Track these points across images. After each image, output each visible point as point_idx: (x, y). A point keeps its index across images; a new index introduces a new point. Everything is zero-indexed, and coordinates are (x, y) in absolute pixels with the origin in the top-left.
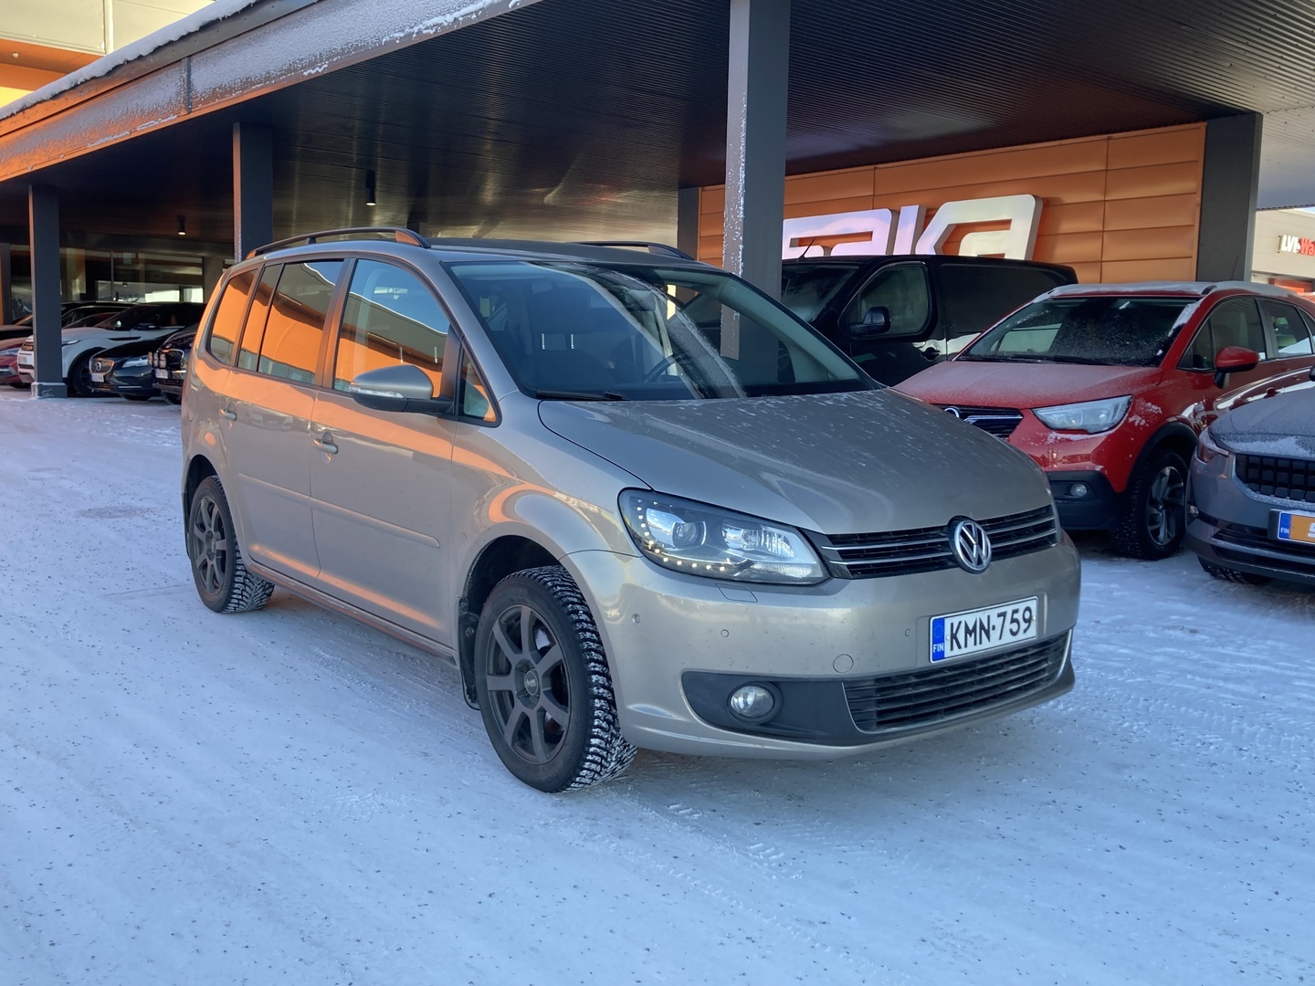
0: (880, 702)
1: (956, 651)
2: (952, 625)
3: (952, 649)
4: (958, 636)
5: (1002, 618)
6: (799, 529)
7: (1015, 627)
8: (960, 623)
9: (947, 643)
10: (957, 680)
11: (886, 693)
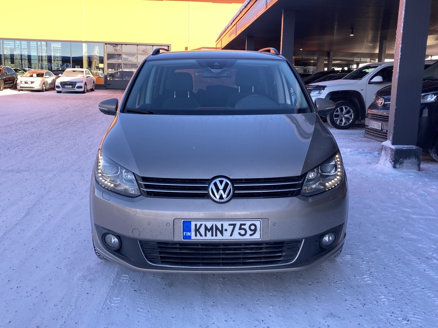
0: (160, 253)
1: (199, 237)
2: (196, 225)
3: (196, 235)
4: (200, 230)
5: (233, 226)
6: (133, 173)
7: (243, 232)
8: (201, 225)
9: (193, 233)
10: (208, 251)
11: (163, 249)
